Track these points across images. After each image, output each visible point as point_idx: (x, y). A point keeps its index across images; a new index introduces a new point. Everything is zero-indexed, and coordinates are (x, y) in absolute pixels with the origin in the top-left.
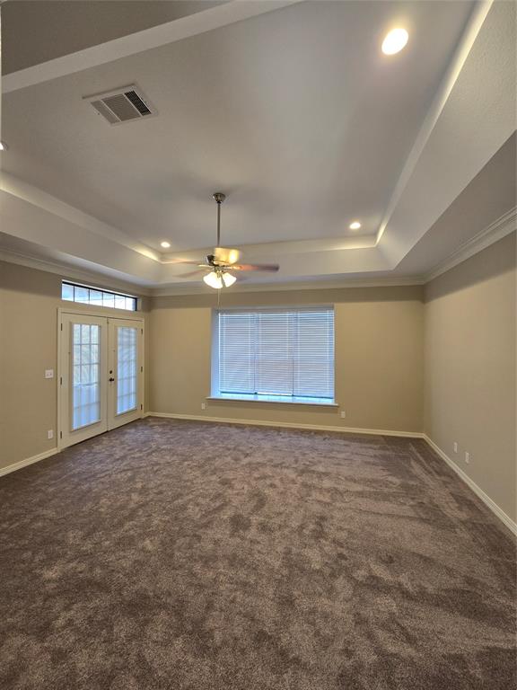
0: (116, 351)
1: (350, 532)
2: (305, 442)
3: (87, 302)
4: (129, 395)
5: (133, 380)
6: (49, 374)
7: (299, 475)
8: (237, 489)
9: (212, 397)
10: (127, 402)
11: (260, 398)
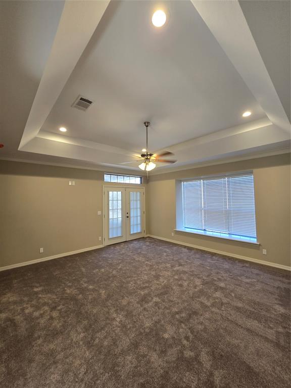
0: (130, 203)
1: (205, 328)
2: (226, 266)
3: (122, 182)
4: (137, 225)
5: (139, 218)
6: (99, 213)
7: (202, 284)
8: (160, 282)
9: (177, 230)
10: (136, 228)
11: (209, 233)
